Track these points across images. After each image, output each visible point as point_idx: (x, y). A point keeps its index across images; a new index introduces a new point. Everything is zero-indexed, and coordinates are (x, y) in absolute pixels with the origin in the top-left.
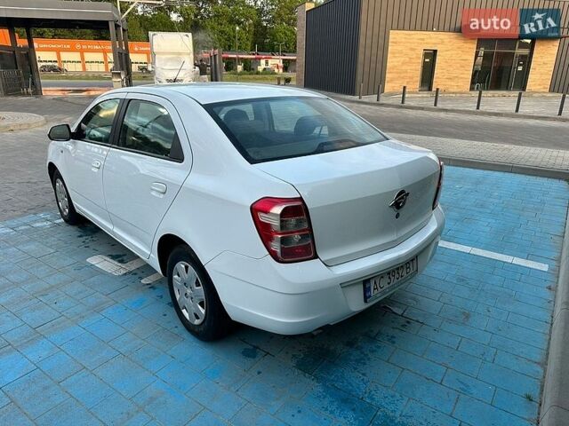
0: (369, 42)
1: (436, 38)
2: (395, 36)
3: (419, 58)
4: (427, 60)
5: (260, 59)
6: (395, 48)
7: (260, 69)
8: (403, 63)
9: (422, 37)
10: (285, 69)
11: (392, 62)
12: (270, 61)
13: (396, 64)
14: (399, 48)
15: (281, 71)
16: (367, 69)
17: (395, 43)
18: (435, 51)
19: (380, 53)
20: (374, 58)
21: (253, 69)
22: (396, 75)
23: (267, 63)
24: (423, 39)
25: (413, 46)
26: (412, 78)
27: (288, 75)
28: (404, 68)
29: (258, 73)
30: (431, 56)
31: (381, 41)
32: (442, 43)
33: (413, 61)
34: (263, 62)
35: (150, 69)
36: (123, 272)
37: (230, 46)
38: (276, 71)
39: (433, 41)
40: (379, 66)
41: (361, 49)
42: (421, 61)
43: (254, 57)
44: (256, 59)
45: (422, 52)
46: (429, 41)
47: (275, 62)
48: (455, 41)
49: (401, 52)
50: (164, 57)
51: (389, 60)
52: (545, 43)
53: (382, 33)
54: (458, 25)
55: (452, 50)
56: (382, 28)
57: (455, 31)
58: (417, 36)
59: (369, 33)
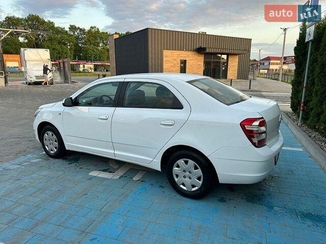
0: (153, 56)
1: (186, 54)
2: (166, 52)
4: (182, 65)
5: (80, 64)
6: (166, 59)
7: (81, 69)
8: (171, 66)
9: (179, 53)
10: (95, 70)
12: (86, 66)
13: (167, 67)
14: (169, 59)
15: (93, 71)
16: (153, 70)
17: (167, 56)
18: (185, 61)
19: (160, 61)
20: (157, 64)
21: (76, 70)
23: (84, 67)
24: (179, 55)
25: (175, 58)
27: (97, 73)
28: (172, 69)
29: (80, 72)
30: (184, 63)
31: (160, 56)
32: (188, 57)
33: (176, 65)
34: (81, 66)
35: (23, 69)
36: (118, 177)
37: (60, 57)
38: (90, 71)
39: (185, 56)
40: (159, 68)
41: (150, 60)
42: (179, 65)
43: (76, 63)
44: (77, 64)
45: (180, 61)
46: (182, 55)
47: (89, 66)
48: (194, 56)
49: (169, 61)
50: (32, 63)
51: (164, 65)
52: (233, 56)
53: (160, 52)
54: (195, 48)
55: (193, 60)
56: (160, 49)
57: (193, 51)
58: (176, 53)
59: (153, 52)
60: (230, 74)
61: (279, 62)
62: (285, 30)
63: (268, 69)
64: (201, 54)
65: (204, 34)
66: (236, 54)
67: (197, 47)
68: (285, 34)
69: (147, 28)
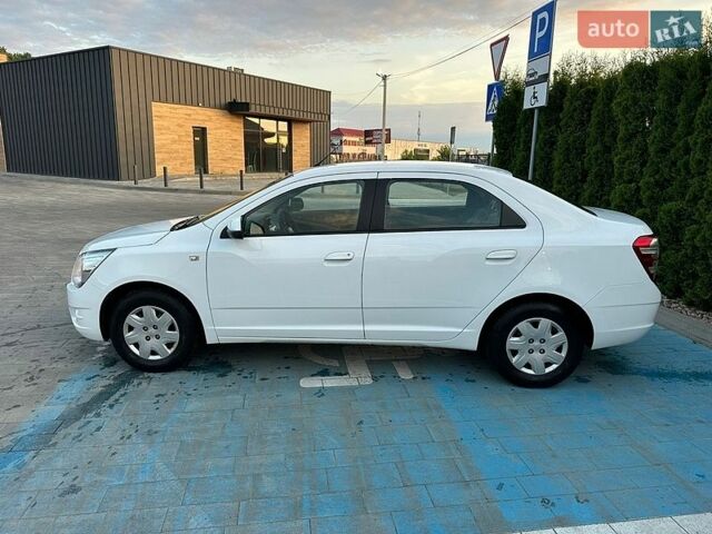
0: (128, 114)
1: (203, 114)
2: (159, 109)
3: (189, 136)
4: (197, 139)
6: (161, 123)
8: (174, 142)
9: (189, 112)
11: (159, 139)
13: (164, 142)
14: (166, 124)
16: (130, 148)
17: (160, 117)
18: (204, 129)
19: (144, 129)
20: (137, 134)
22: (166, 156)
24: (189, 115)
25: (181, 122)
26: (184, 158)
28: (175, 147)
30: (201, 133)
31: (143, 115)
32: (210, 120)
33: (183, 139)
39: (204, 118)
40: (145, 144)
41: (120, 124)
42: (191, 139)
45: (191, 130)
46: (196, 117)
48: (222, 119)
49: (167, 128)
51: (155, 137)
52: (300, 125)
53: (142, 105)
54: (223, 102)
55: (220, 128)
56: (142, 99)
57: (221, 108)
58: (182, 110)
59: (127, 103)
60: (298, 162)
61: (357, 139)
62: (385, 78)
63: (340, 154)
64: (238, 115)
65: (239, 73)
66: (304, 122)
67: (228, 100)
68: (385, 86)
69: (108, 47)
